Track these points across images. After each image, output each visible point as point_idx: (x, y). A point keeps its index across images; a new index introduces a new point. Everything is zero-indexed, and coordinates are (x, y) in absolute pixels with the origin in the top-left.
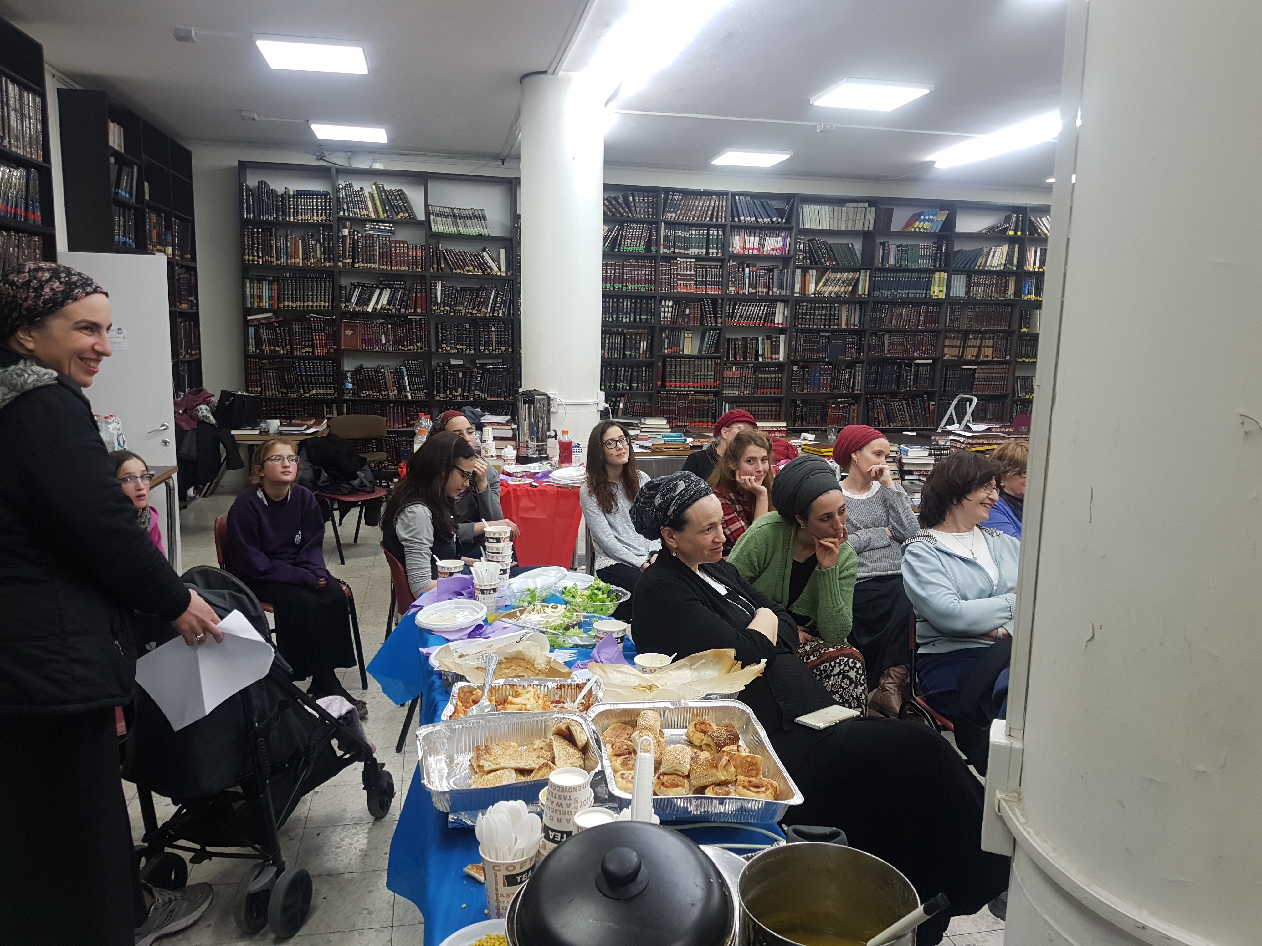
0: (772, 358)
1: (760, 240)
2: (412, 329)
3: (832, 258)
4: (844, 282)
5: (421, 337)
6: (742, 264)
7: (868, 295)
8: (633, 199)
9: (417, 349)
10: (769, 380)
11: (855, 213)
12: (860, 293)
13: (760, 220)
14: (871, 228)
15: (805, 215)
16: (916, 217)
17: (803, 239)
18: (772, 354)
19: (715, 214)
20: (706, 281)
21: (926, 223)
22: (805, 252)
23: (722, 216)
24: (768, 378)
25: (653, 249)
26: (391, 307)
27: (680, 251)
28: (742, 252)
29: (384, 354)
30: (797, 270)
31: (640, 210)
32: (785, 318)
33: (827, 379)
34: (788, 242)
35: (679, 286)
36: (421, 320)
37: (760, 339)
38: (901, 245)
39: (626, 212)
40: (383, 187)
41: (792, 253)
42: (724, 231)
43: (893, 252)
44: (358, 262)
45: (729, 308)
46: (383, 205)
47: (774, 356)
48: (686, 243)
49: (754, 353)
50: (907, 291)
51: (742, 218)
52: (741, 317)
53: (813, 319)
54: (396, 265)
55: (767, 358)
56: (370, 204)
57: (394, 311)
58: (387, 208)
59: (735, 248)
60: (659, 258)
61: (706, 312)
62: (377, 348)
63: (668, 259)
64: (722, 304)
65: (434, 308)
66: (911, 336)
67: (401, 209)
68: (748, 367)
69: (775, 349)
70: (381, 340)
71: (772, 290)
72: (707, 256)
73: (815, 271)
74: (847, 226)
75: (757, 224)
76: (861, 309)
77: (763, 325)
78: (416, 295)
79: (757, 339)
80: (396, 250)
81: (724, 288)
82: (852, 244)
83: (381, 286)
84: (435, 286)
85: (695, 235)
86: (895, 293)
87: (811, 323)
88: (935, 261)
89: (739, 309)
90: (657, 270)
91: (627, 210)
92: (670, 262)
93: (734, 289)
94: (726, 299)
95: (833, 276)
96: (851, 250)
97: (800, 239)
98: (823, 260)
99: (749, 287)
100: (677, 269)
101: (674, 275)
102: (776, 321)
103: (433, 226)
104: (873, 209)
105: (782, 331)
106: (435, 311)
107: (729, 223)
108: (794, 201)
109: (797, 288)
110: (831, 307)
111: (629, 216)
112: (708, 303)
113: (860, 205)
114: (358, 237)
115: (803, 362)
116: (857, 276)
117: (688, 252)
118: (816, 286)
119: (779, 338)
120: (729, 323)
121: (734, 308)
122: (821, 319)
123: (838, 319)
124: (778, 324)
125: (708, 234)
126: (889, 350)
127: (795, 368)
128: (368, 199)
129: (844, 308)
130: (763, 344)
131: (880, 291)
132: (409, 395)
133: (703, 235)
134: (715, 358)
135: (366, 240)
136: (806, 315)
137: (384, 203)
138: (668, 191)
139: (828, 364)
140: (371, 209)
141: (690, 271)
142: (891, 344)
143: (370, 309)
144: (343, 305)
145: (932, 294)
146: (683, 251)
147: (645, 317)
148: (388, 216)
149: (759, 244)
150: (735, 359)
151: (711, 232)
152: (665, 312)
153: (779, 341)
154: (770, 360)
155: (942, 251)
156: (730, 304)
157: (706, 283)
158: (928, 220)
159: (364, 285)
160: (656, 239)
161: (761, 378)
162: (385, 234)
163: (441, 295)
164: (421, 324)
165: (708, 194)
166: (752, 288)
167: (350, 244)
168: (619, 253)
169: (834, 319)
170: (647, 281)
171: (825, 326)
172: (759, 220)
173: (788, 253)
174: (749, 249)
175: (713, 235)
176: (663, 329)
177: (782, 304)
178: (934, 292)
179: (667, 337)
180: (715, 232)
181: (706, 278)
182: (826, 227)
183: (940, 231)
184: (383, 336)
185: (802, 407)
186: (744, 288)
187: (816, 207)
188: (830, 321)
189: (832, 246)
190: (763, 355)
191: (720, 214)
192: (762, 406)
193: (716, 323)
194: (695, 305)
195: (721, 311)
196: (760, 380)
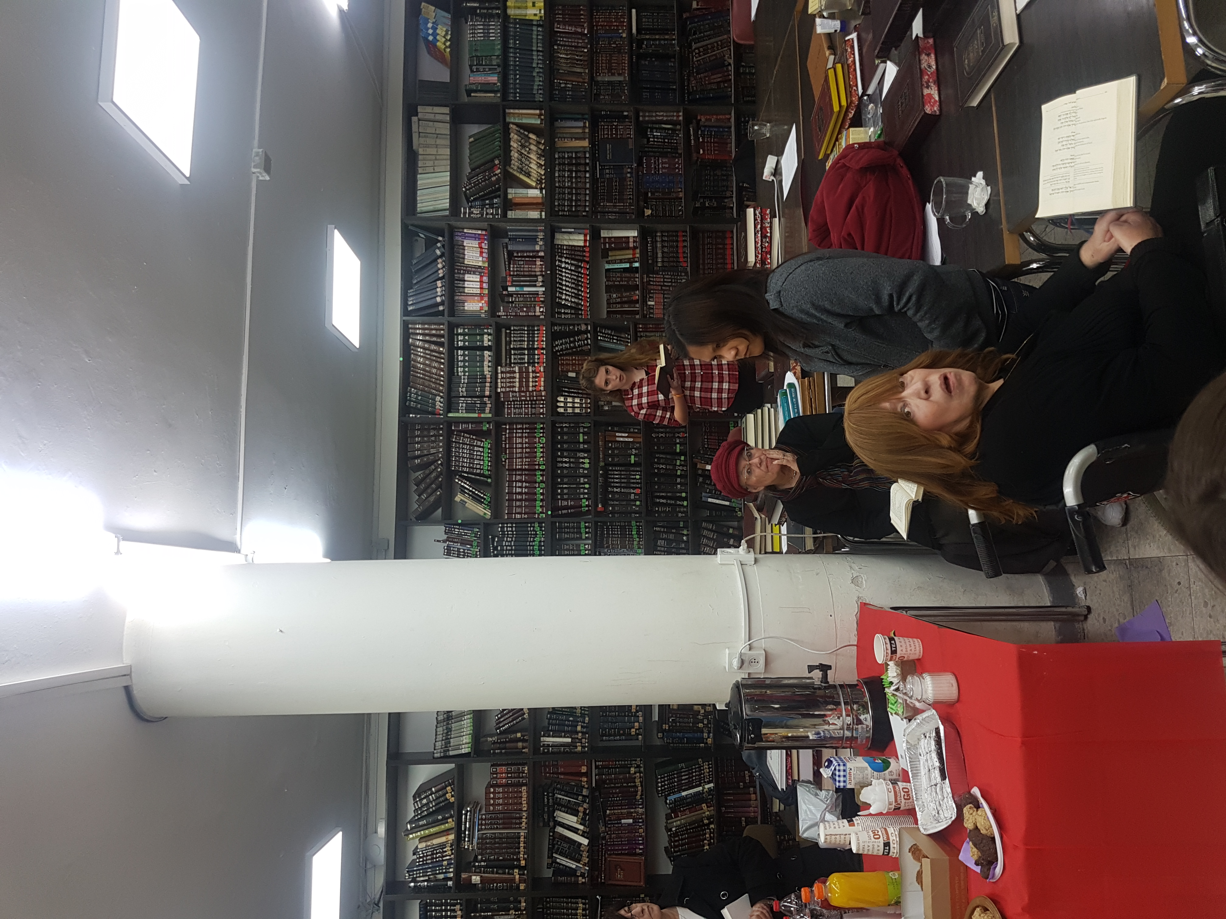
0: (635, 248)
1: (469, 272)
2: (611, 780)
3: (489, 165)
4: (523, 146)
5: (622, 767)
6: (502, 297)
7: (541, 109)
8: (418, 457)
9: (640, 772)
10: (666, 250)
11: (427, 135)
12: (539, 122)
13: (441, 273)
14: (447, 110)
15: (431, 208)
16: (431, 46)
17: (465, 208)
18: (628, 248)
19: (434, 339)
20: (528, 349)
21: (438, 31)
22: (483, 206)
23: (436, 329)
24: (663, 252)
25: (485, 427)
26: (581, 809)
27: (487, 389)
28: (486, 299)
29: (649, 820)
30: (509, 217)
31: (433, 448)
32: (577, 231)
33: (663, 163)
34: (470, 231)
35: (537, 388)
36: (597, 767)
37: (607, 266)
38: (471, 66)
39: (436, 468)
40: (410, 822)
41: (485, 225)
42: (458, 326)
43: (480, 78)
44: (518, 860)
45: (565, 313)
46: (436, 823)
47: (631, 245)
48: (476, 379)
49: (628, 275)
50: (535, 53)
51: (439, 299)
52: (577, 296)
53: (576, 189)
54: (521, 804)
55: (634, 254)
56: (436, 841)
57: (586, 806)
58: (440, 817)
59: (481, 308)
60: (497, 418)
61: (571, 348)
62: (641, 830)
63: (499, 406)
64: (560, 325)
65: (579, 749)
66: (598, 43)
67: (440, 797)
68: (648, 282)
69: (621, 244)
70: (629, 824)
71: (538, 252)
72: (493, 349)
73: (510, 191)
74: (444, 146)
75: (446, 277)
76: (562, 119)
77: (587, 262)
78: (561, 774)
79: (608, 270)
80: (499, 805)
81: (536, 323)
82: (470, 137)
83: (552, 824)
84: (548, 746)
85: (464, 367)
86: (537, 70)
87: (583, 192)
88: (491, 16)
89: (565, 300)
90: (515, 421)
91: (433, 467)
92: (503, 403)
93: (537, 308)
94: (553, 320)
95: (515, 163)
96: (478, 138)
97: (465, 213)
98: (494, 179)
99: (535, 286)
100: (513, 392)
101: (520, 396)
102: (582, 244)
103: (463, 751)
104: (420, 109)
105: (595, 235)
106: (583, 747)
107: (445, 319)
108: (412, 225)
109: (534, 214)
110: (559, 164)
111: (441, 464)
112: (560, 345)
113: (415, 128)
114: (482, 861)
115: (638, 201)
116: (514, 127)
117: (488, 376)
118: (530, 187)
119: (605, 238)
120: (585, 314)
121: (566, 307)
122: (576, 177)
123: (576, 153)
124: (585, 241)
125: (463, 348)
126: (619, 74)
127: (648, 212)
128: (429, 843)
129: (560, 144)
130: (614, 262)
131: (535, 92)
132: (707, 786)
133: (464, 355)
134: (636, 332)
135: (486, 848)
136: (571, 200)
137: (434, 822)
138: (404, 409)
139: (640, 164)
140: (443, 839)
141: (515, 372)
142: (611, 73)
143: (585, 842)
144: (581, 880)
145: (537, 18)
146: (488, 384)
147: (581, 435)
148: (451, 816)
149: (474, 273)
150: (637, 302)
151: (461, 344)
152: (573, 407)
153: (610, 238)
154: (638, 251)
155: (476, 8)
156: (561, 313)
157: (531, 349)
158: (435, 29)
159: (551, 851)
160: (472, 423)
161: (663, 262)
162: (476, 820)
163: (561, 737)
164: (603, 767)
165: (407, 350)
166: (537, 281)
167: (493, 873)
168: (493, 476)
169: (576, 158)
170: (532, 435)
171: (586, 172)
172: (441, 275)
173: (486, 230)
174: (481, 288)
175: (464, 341)
176: (596, 408)
177: (558, 236)
178: (535, 15)
179: (609, 403)
180: (460, 338)
181: (524, 349)
182: (446, 177)
183: (448, 11)
184: (623, 821)
185: (704, 198)
186: (536, 294)
187: (419, 192)
188: (580, 164)
189: (473, 166)
190: (630, 261)
191: (434, 332)
192: (704, 261)
193: (587, 331)
194: (562, 364)
195: (570, 325)
196: (666, 264)
